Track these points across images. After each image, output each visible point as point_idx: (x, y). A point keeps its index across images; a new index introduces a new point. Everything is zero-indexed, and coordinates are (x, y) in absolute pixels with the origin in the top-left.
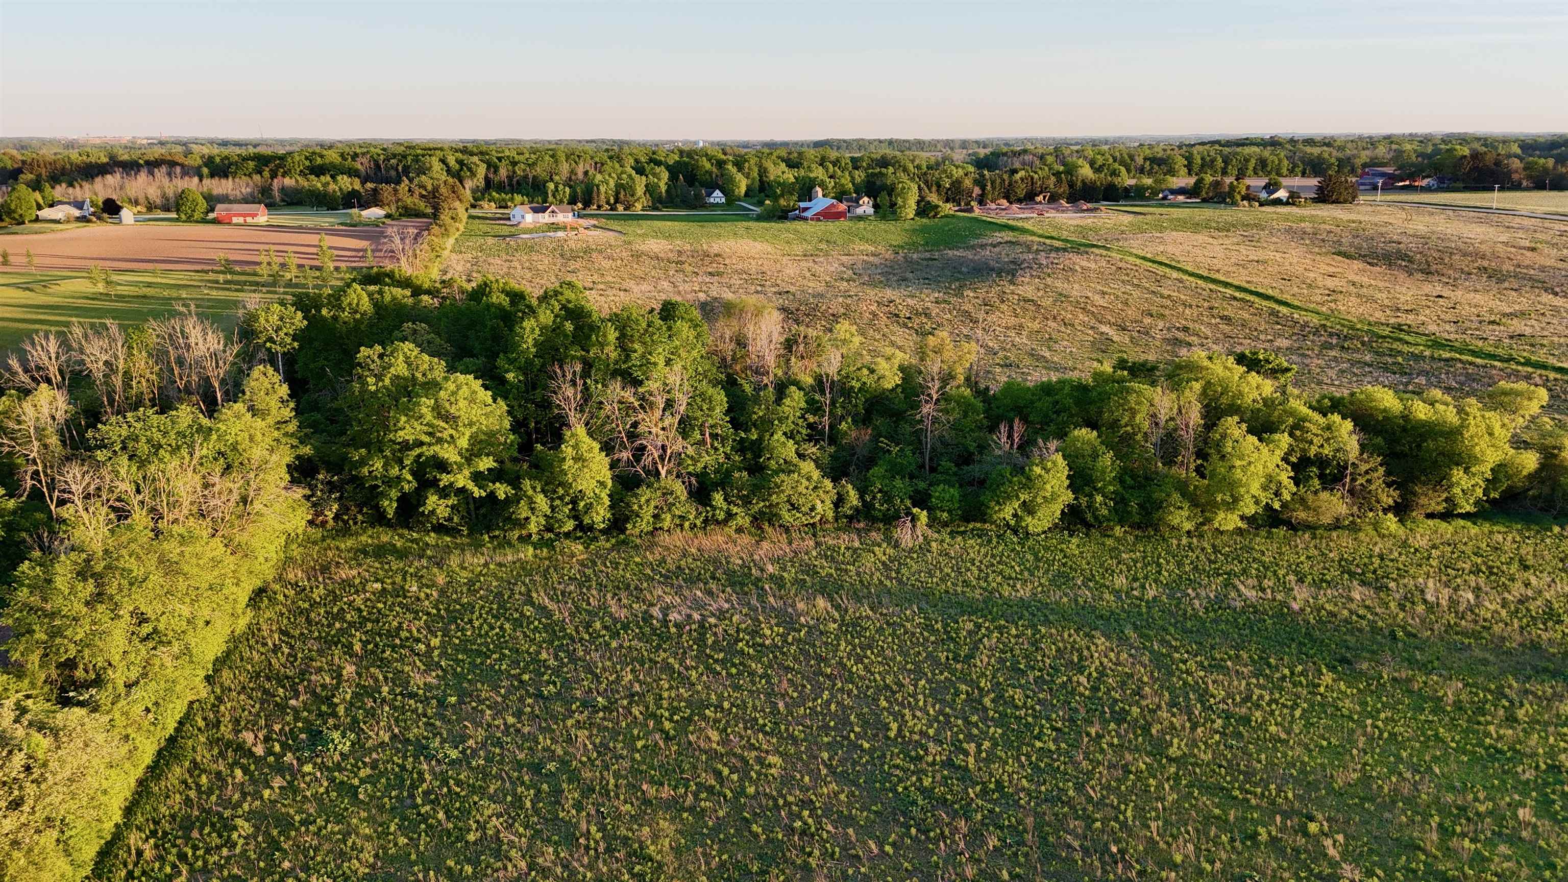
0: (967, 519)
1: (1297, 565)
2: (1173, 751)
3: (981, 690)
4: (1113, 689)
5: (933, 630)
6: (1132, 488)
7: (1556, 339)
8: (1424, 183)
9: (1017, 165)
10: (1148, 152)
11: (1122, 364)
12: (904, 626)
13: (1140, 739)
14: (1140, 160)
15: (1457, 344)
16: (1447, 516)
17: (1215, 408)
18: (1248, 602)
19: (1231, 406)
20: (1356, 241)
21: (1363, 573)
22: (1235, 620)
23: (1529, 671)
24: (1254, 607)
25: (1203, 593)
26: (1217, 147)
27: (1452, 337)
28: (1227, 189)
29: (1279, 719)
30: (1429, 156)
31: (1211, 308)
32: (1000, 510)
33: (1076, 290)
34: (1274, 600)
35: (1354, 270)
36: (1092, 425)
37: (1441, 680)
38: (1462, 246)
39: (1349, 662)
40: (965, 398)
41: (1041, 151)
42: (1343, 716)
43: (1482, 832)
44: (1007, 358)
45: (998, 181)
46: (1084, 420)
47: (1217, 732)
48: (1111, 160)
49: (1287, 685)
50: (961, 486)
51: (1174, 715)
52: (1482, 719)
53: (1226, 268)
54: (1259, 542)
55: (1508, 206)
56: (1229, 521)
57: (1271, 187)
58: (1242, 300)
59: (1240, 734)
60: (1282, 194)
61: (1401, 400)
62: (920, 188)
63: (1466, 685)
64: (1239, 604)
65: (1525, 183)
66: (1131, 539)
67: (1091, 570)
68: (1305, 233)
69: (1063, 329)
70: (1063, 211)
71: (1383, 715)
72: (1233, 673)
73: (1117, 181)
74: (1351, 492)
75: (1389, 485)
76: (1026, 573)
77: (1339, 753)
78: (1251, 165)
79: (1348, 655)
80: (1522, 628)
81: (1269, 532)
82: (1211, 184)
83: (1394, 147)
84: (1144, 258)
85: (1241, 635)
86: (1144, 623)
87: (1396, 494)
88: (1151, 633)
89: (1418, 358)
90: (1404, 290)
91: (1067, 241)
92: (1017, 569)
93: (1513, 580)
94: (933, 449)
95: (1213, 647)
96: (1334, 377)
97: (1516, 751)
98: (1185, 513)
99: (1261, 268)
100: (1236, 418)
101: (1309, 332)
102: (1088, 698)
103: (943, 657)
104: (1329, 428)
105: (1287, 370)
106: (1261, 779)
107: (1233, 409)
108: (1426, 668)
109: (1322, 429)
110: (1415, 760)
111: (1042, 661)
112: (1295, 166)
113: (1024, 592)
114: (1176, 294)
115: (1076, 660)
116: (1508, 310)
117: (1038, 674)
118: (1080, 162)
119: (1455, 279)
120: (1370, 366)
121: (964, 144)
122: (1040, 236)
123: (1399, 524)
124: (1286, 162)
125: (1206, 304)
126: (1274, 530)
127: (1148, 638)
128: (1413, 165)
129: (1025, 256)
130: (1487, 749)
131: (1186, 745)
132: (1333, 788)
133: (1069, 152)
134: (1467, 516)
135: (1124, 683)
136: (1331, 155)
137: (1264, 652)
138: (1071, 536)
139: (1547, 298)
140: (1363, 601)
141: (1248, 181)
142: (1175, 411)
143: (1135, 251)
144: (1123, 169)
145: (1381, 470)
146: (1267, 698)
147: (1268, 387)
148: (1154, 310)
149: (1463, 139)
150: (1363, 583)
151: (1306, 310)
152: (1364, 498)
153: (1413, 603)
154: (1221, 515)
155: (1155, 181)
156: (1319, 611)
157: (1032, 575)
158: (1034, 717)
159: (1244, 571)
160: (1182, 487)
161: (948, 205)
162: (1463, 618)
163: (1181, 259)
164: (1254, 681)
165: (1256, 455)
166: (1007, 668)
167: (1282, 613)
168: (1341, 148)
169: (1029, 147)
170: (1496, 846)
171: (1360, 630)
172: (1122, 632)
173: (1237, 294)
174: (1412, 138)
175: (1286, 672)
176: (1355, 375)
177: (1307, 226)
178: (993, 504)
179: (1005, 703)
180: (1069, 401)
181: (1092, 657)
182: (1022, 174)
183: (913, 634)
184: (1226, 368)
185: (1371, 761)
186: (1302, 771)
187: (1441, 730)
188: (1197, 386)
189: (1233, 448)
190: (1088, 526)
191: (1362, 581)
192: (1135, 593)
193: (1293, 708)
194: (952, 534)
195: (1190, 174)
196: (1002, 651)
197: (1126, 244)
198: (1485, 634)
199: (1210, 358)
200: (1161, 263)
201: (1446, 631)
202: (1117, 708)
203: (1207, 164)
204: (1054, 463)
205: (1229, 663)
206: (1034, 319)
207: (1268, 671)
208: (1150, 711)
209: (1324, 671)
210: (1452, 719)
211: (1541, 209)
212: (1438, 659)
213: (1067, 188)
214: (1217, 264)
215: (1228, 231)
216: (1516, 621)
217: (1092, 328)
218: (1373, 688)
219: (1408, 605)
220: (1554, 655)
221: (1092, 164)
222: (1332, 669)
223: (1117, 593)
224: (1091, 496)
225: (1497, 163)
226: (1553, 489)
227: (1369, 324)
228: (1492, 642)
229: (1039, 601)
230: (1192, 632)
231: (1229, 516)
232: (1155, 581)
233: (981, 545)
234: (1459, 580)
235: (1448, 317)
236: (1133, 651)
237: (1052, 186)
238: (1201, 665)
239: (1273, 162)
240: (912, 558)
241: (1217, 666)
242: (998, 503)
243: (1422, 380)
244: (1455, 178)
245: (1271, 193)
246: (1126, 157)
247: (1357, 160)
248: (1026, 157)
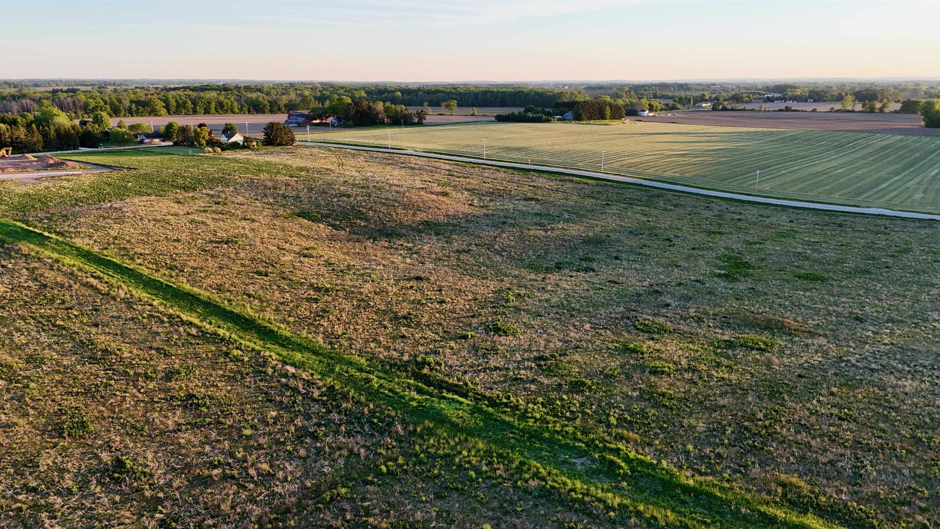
8: (330, 121)
10: (132, 96)
14: (127, 103)
20: (313, 196)
28: (195, 133)
48: (102, 103)
57: (229, 131)
60: (238, 138)
65: (386, 120)
68: (265, 187)
78: (213, 105)
82: (179, 130)
112: (242, 107)
124: (236, 104)
128: (319, 109)
136: (264, 99)
169: (30, 91)
174: (305, 85)
177: (266, 178)
195: (169, 113)
213: (40, 137)
225: (369, 108)
237: (22, 136)
239: (227, 103)
244: (347, 118)
245: (230, 137)
246: (115, 101)
247: (280, 102)
248: (24, 102)
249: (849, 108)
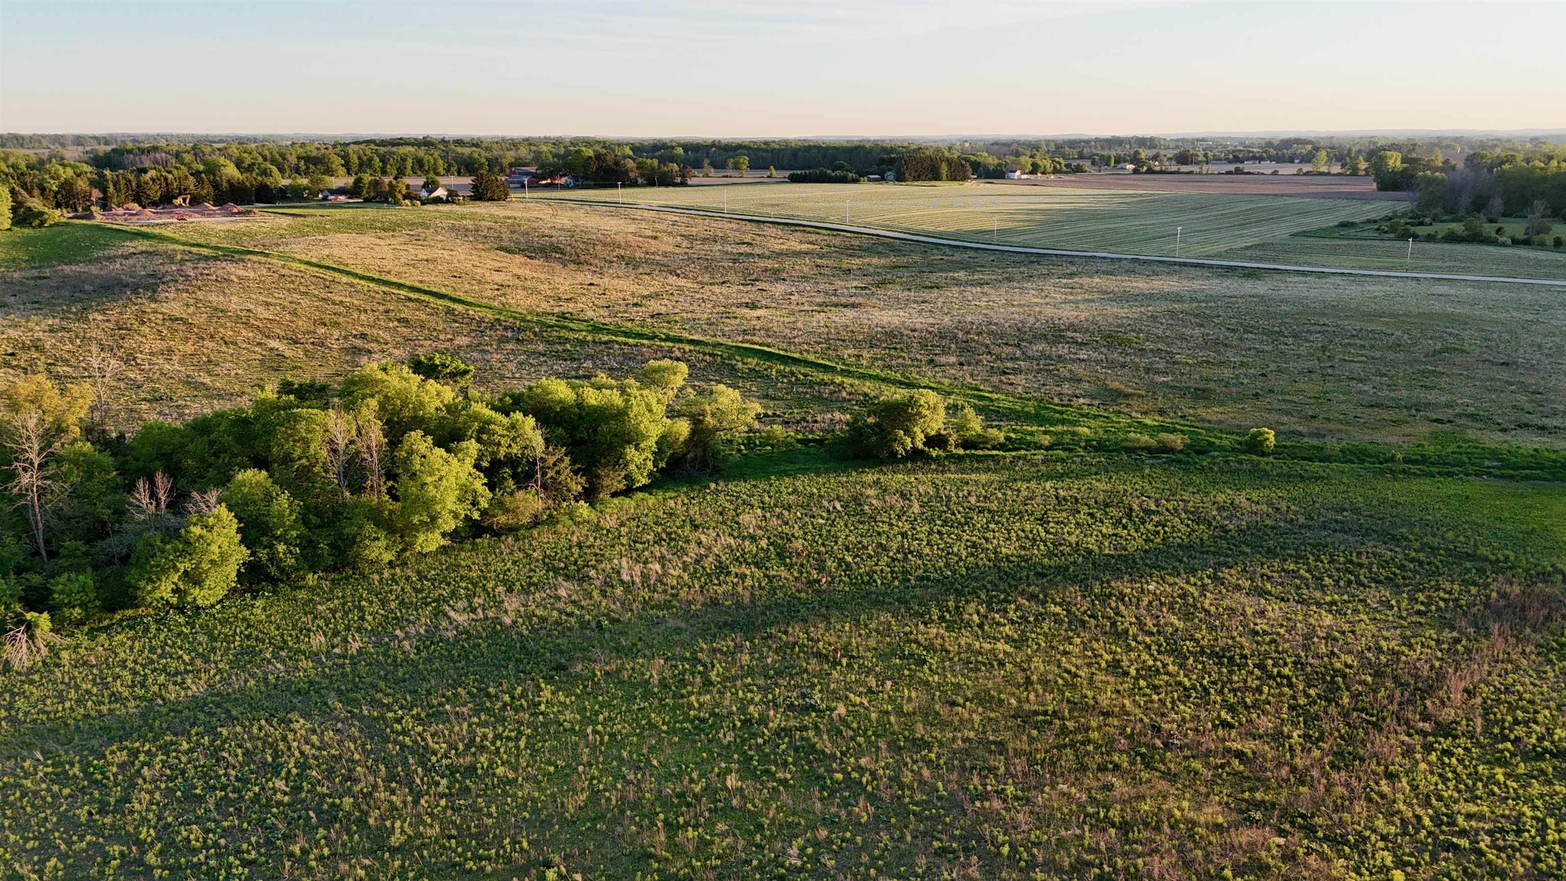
0: (111, 607)
1: (505, 574)
2: (396, 839)
3: (140, 843)
4: (319, 782)
5: (68, 778)
6: (319, 527)
7: (684, 315)
8: (563, 181)
9: (147, 164)
10: (300, 151)
11: (286, 388)
12: (21, 786)
13: (356, 836)
14: (293, 159)
15: (612, 327)
16: (628, 492)
17: (398, 423)
18: (461, 628)
19: (415, 417)
20: (515, 236)
21: (566, 567)
22: (450, 652)
23: (714, 630)
24: (467, 632)
25: (412, 631)
26: (373, 146)
27: (607, 320)
28: (387, 189)
29: (505, 756)
30: (563, 157)
31: (387, 311)
32: (154, 589)
33: (235, 303)
34: (486, 618)
35: (516, 264)
36: (261, 463)
37: (645, 661)
38: (602, 238)
39: (564, 668)
40: (84, 455)
41: (175, 149)
42: (565, 730)
43: (701, 814)
44: (155, 390)
45: (122, 182)
46: (250, 459)
47: (442, 796)
48: (260, 160)
49: (509, 713)
50: (95, 568)
51: (393, 792)
52: (684, 691)
53: (397, 269)
54: (464, 557)
55: (631, 201)
56: (431, 541)
57: (430, 186)
58: (417, 300)
59: (468, 790)
60: (441, 193)
61: (573, 388)
62: (13, 192)
63: (666, 660)
64: (451, 634)
65: (640, 181)
66: (326, 584)
67: (282, 636)
68: (467, 230)
69: (224, 348)
70: (209, 215)
71: (601, 718)
72: (453, 717)
73: (269, 181)
74: (544, 486)
75: (576, 473)
76: (199, 662)
77: (564, 776)
78: (408, 165)
79: (563, 661)
80: (701, 587)
81: (473, 544)
82: (370, 183)
83: (533, 148)
84: (309, 263)
85: (456, 669)
86: (350, 686)
87: (582, 480)
88: (359, 696)
89: (583, 343)
90: (561, 280)
91: (218, 248)
92: (186, 658)
93: (687, 541)
94: (47, 527)
95: (429, 693)
96: (514, 370)
97: (716, 715)
98: (382, 543)
99: (431, 267)
100: (420, 433)
101: (486, 328)
102: (289, 805)
103: (82, 814)
104: (513, 426)
105: (466, 372)
106: (495, 836)
107: (417, 422)
108: (631, 652)
109: (507, 429)
110: (635, 756)
111: (226, 775)
112: (450, 166)
113: (196, 688)
114: (348, 299)
115: (270, 759)
116: (646, 293)
117: (220, 794)
118: (222, 160)
119: (601, 268)
120: (544, 355)
121: (79, 140)
122: (184, 244)
123: (590, 509)
124: (441, 162)
125: (381, 308)
126: (478, 540)
127: (356, 702)
128: (550, 165)
129: (167, 268)
130: (692, 722)
131: (410, 824)
132: (566, 819)
133: (209, 149)
134: (643, 489)
135: (331, 771)
136: (480, 154)
137: (482, 682)
138: (254, 598)
139: (672, 279)
140: (570, 596)
141: (407, 180)
142: (354, 433)
143: (298, 256)
144: (274, 168)
145: (567, 460)
146: (491, 736)
147: (449, 394)
148: (327, 318)
149: (588, 143)
150: (567, 577)
151: (480, 306)
152: (557, 490)
153: (612, 586)
154: (421, 538)
155: (311, 181)
156: (530, 619)
157: (207, 661)
158: (219, 856)
159: (453, 593)
160: (376, 517)
161: (58, 212)
162: (655, 591)
163: (350, 262)
164: (475, 720)
165: (446, 468)
166: (178, 800)
167: (495, 630)
168: (488, 149)
169: (163, 143)
170: (714, 824)
171: (570, 629)
172: (326, 704)
173: (412, 295)
174: (546, 141)
175: (507, 698)
176: (532, 365)
177: (468, 223)
178: (142, 584)
179: (178, 849)
180: (228, 439)
181: (289, 749)
182: (152, 173)
183: (36, 794)
184: (402, 378)
185: (596, 773)
186: (535, 811)
187: (653, 715)
188: (373, 403)
189: (422, 465)
190: (274, 581)
191: (566, 575)
192: (337, 650)
193: (517, 739)
194: (92, 634)
195: (349, 173)
196: (171, 779)
197: (287, 249)
198: (675, 603)
199: (384, 370)
200: (328, 268)
201: (643, 608)
202: (325, 807)
203: (365, 164)
204: (218, 518)
205: (448, 707)
206: (187, 340)
207: (488, 704)
208: (365, 796)
209: (543, 685)
210: (661, 700)
211: (656, 203)
212: (640, 639)
213: (211, 189)
214: (388, 265)
215: (394, 230)
216: (696, 581)
217: (259, 344)
218: (589, 689)
219: (609, 590)
220: (729, 607)
221: (239, 164)
222: (549, 680)
223: (313, 656)
224: (271, 546)
225: (617, 163)
226: (705, 450)
227: (538, 315)
228: (681, 608)
229: (219, 694)
230: (404, 681)
231: (430, 536)
232: (359, 630)
233: (133, 639)
234: (646, 553)
235: (602, 303)
236: (340, 725)
237: (192, 187)
238: (417, 718)
239: (429, 161)
240: (32, 682)
241: (438, 715)
242: (150, 580)
243: (589, 364)
244: (586, 177)
245: (431, 192)
246: (278, 156)
247: (504, 160)
248: (158, 155)
249: (1324, 169)
